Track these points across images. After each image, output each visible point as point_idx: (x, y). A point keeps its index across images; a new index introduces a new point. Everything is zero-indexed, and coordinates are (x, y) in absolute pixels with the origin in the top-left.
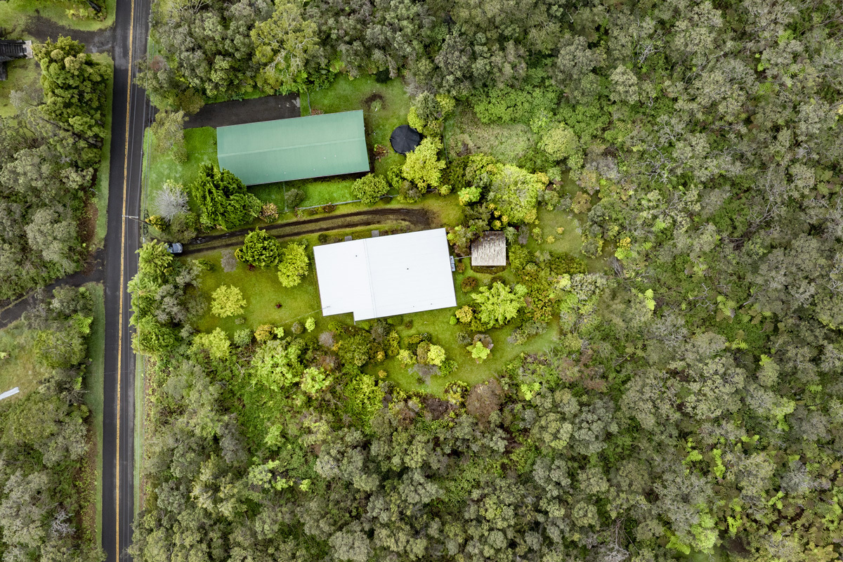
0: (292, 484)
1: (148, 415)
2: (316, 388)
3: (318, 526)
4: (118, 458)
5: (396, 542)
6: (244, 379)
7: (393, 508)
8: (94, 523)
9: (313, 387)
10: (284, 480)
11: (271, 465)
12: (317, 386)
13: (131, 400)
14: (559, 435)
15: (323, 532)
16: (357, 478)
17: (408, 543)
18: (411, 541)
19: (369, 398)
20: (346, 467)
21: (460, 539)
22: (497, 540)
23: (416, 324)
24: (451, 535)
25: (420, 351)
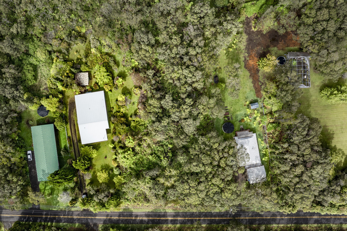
1: (147, 206)
4: (164, 219)
5: (187, 109)
6: (131, 170)
7: (174, 111)
9: (132, 143)
10: (168, 153)
11: (162, 158)
12: (132, 141)
13: (142, 213)
14: (148, 50)
15: (185, 137)
16: (163, 124)
17: (187, 105)
18: (186, 103)
19: (139, 123)
20: (160, 128)
21: (186, 86)
22: (186, 72)
23: (112, 107)
24: (185, 89)
25: (120, 104)
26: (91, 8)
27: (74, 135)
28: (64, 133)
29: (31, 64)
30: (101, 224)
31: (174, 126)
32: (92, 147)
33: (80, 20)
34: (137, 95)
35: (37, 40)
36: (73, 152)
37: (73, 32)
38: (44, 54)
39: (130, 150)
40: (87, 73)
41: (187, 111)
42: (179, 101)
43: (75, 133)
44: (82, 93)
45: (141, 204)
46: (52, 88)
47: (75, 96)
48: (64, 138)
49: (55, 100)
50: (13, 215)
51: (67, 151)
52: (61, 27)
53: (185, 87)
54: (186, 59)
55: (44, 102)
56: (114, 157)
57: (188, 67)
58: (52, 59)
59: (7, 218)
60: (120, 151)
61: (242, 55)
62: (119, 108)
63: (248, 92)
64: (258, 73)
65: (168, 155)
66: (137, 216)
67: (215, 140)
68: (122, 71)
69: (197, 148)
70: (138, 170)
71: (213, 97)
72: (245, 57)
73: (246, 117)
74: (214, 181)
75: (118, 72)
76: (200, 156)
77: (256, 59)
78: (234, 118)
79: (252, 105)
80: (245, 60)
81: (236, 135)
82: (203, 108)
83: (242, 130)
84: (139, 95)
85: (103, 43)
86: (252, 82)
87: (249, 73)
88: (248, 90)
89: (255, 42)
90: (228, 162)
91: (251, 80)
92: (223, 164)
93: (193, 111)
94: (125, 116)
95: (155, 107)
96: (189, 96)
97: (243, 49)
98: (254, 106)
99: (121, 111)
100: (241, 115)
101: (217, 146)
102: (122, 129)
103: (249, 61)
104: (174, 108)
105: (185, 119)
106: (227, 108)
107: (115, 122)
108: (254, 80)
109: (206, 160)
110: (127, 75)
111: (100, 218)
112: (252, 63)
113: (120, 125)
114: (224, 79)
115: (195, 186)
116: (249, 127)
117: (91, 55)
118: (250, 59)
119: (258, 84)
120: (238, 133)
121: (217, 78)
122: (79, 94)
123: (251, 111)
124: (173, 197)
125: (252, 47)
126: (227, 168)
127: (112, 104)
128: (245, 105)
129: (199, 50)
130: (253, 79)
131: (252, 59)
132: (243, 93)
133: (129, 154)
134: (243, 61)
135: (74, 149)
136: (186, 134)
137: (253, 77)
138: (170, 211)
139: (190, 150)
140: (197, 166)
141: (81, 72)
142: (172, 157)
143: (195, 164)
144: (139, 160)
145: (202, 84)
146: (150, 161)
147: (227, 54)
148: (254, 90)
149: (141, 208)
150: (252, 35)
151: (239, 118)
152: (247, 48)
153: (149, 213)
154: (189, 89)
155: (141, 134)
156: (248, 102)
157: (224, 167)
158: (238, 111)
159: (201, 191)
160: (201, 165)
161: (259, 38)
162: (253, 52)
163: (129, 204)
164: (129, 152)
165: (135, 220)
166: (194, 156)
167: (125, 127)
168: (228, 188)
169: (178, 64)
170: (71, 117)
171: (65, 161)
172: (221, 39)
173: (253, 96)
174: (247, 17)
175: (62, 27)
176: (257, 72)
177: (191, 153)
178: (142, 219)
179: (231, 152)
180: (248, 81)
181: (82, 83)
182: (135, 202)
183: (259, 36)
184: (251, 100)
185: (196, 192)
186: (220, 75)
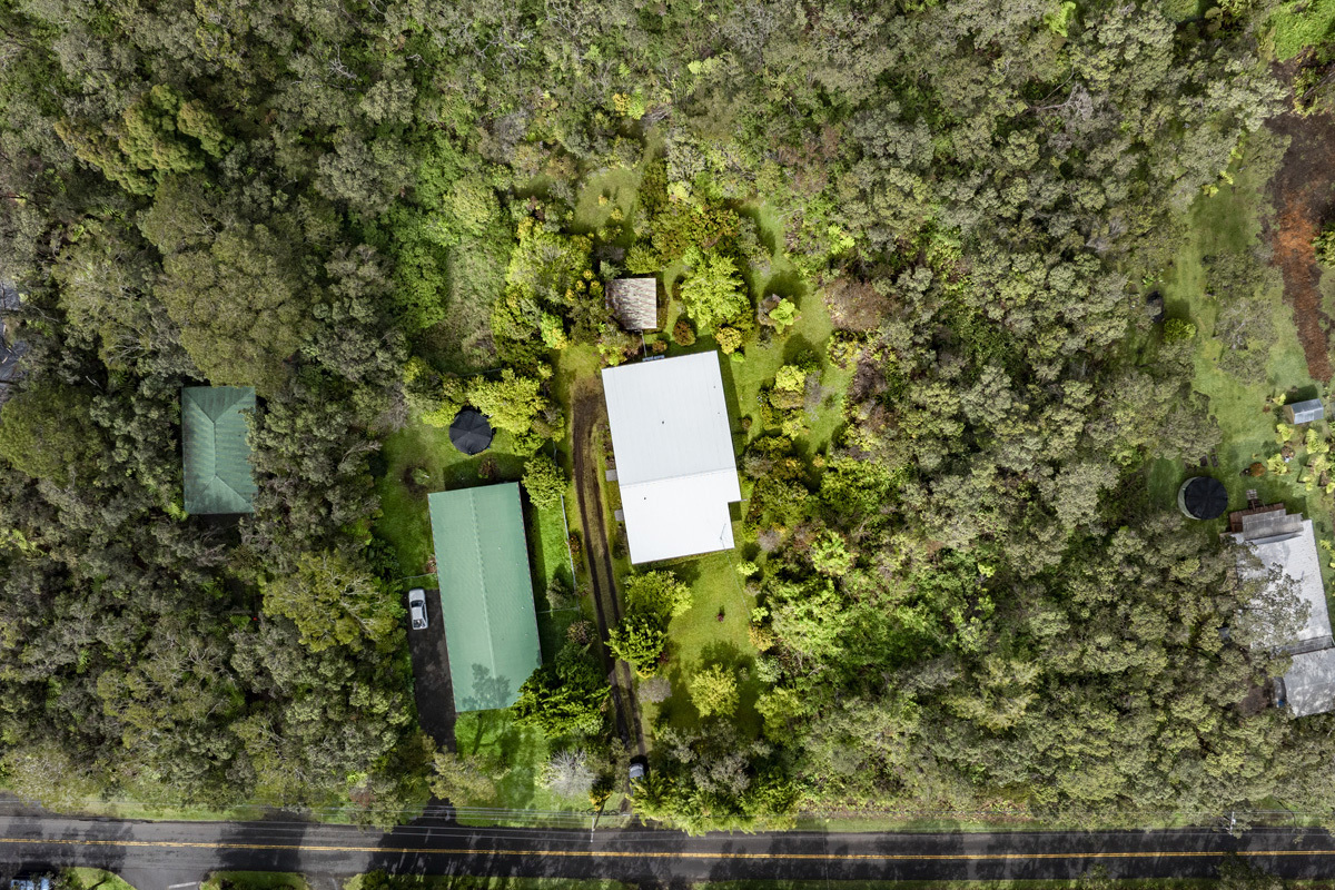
0: (985, 590)
6: (830, 666)
9: (841, 556)
10: (980, 600)
11: (957, 620)
12: (840, 551)
15: (1057, 536)
18: (1068, 401)
20: (960, 501)
21: (1062, 333)
22: (1062, 277)
23: (743, 414)
24: (1055, 346)
25: (781, 404)
26: (667, 21)
27: (593, 529)
28: (555, 517)
29: (428, 244)
30: (699, 880)
32: (671, 573)
33: (624, 71)
34: (843, 366)
35: (454, 147)
36: (592, 596)
37: (599, 116)
38: (484, 206)
40: (653, 281)
43: (596, 520)
44: (631, 359)
46: (515, 342)
47: (605, 373)
48: (554, 537)
49: (528, 386)
50: (345, 849)
51: (571, 591)
52: (546, 95)
53: (1057, 338)
54: (1060, 227)
55: (483, 398)
56: (760, 613)
57: (1068, 256)
58: (513, 226)
59: (323, 857)
60: (788, 590)
61: (1255, 214)
62: (776, 420)
63: (1278, 359)
64: (1317, 282)
65: (978, 608)
66: (843, 848)
68: (783, 271)
70: (854, 668)
72: (1264, 220)
73: (1269, 455)
75: (770, 278)
77: (1308, 226)
78: (1223, 461)
79: (1297, 410)
80: (1265, 232)
81: (1237, 528)
82: (1132, 420)
83: (1253, 506)
84: (852, 368)
85: (715, 160)
86: (1294, 319)
87: (1284, 280)
88: (1278, 351)
89: (1303, 162)
91: (1289, 311)
94: (796, 450)
97: (1258, 190)
98: (1304, 413)
99: (785, 432)
100: (1251, 446)
101: (1191, 571)
102: (794, 501)
103: (1281, 236)
104: (1015, 421)
107: (762, 475)
108: (1301, 312)
110: (803, 288)
111: (700, 855)
112: (1293, 243)
113: (782, 489)
114: (1187, 306)
116: (1282, 494)
117: (667, 209)
118: (1286, 230)
119: (1316, 326)
120: (1246, 520)
121: (1161, 299)
122: (621, 364)
123: (1292, 431)
124: (1018, 773)
125: (1291, 180)
127: (744, 403)
128: (1266, 410)
129: (1118, 193)
130: (1296, 306)
131: (1292, 227)
133: (824, 603)
134: (1257, 235)
135: (596, 582)
137: (1297, 297)
138: (973, 829)
139: (1075, 585)
140: (1112, 648)
141: (627, 275)
143: (1104, 640)
144: (857, 625)
145: (1122, 324)
146: (904, 631)
147: (1195, 210)
148: (1301, 349)
149: (861, 818)
150: (1292, 134)
151: (1244, 459)
152: (1273, 184)
153: (893, 837)
156: (1281, 397)
157: (1217, 651)
158: (1237, 431)
159: (1129, 748)
160: (1130, 646)
161: (1321, 146)
162: (1298, 202)
163: (815, 799)
164: (825, 595)
165: (837, 864)
166: (1094, 610)
167: (803, 495)
169: (1025, 246)
170: (581, 455)
171: (558, 628)
173: (1297, 371)
174: (1276, 63)
175: (552, 95)
176: (1312, 279)
177: (1079, 598)
178: (864, 859)
180: (1278, 314)
181: (630, 321)
182: (840, 793)
183: (1320, 137)
184: (1288, 388)
185: (1111, 751)
186: (1170, 289)
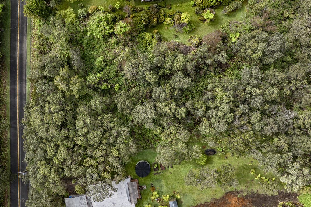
0: (110, 87)
1: (33, 57)
2: (123, 31)
3: (125, 104)
4: (18, 80)
5: (170, 109)
6: (83, 32)
7: (167, 91)
8: (5, 114)
9: (121, 31)
10: (106, 84)
11: (99, 75)
12: (123, 30)
13: (24, 49)
14: (256, 52)
15: (128, 107)
16: (148, 73)
17: (176, 110)
18: (178, 109)
19: (149, 44)
20: (141, 69)
21: (204, 109)
22: (225, 108)
23: (172, 6)
24: (199, 107)
25: (176, 17)
31: (145, 91)
34: (189, 41)
39: (110, 29)
41: (166, 109)
42: (181, 99)
45: (35, 46)
53: (201, 107)
54: (244, 108)
56: (102, 9)
57: (232, 111)
60: (110, 16)
61: (244, 188)
62: (170, 16)
63: (192, 196)
65: (103, 83)
66: (21, 42)
67: (123, 151)
68: (222, 20)
69: (112, 124)
70: (82, 42)
71: (187, 147)
72: (241, 191)
73: (158, 193)
74: (62, 149)
75: (220, 15)
76: (100, 129)
78: (157, 176)
79: (174, 202)
80: (237, 192)
81: (132, 180)
82: (171, 133)
83: (140, 188)
84: (188, 44)
86: (207, 202)
87: (220, 198)
88: (195, 196)
89: (262, 206)
90: (90, 170)
91: (209, 201)
92: (88, 162)
93: (167, 118)
94: (160, 24)
95: (173, 62)
96: (188, 113)
97: (252, 189)
98: (173, 205)
99: (166, 19)
100: (161, 186)
101: (114, 153)
102: (141, 20)
103: (236, 198)
104: (170, 91)
105: (155, 107)
106: (170, 167)
107: (151, 11)
108: (209, 205)
109: (94, 137)
110: (217, 27)
112: (233, 202)
113: (146, 16)
114: (211, 163)
115: (54, 121)
116: (144, 198)
118: (238, 199)
120: (135, 183)
121: (213, 153)
123: (167, 200)
124: (39, 89)
125: (256, 201)
126: (81, 168)
127: (176, 6)
128: (174, 192)
129: (257, 127)
130: (211, 203)
131: (239, 202)
132: (191, 190)
133: (105, 28)
134: (236, 189)
136: (133, 109)
137: (214, 204)
138: (27, 87)
139: (110, 115)
140: (85, 123)
142: (101, 89)
143: (88, 121)
144: (98, 44)
145: (207, 131)
146: (95, 59)
147: (245, 167)
148: (196, 205)
149: (31, 48)
150: (272, 201)
151: (156, 185)
152: (254, 195)
153: (24, 59)
154: (200, 113)
155: (134, 46)
156: (179, 197)
157: (84, 164)
158: (166, 182)
159: (47, 130)
160: (85, 130)
162: (248, 204)
163: (37, 31)
164: (107, 28)
165: (16, 40)
166: (101, 121)
167: (144, 23)
168: (52, 170)
169: (236, 96)
172: (274, 160)
173: (188, 204)
174: (297, 195)
177: (105, 116)
178: (17, 49)
179: (105, 175)
180: (208, 196)
182: (39, 38)
184: (182, 200)
185: (46, 122)
186: (217, 157)
